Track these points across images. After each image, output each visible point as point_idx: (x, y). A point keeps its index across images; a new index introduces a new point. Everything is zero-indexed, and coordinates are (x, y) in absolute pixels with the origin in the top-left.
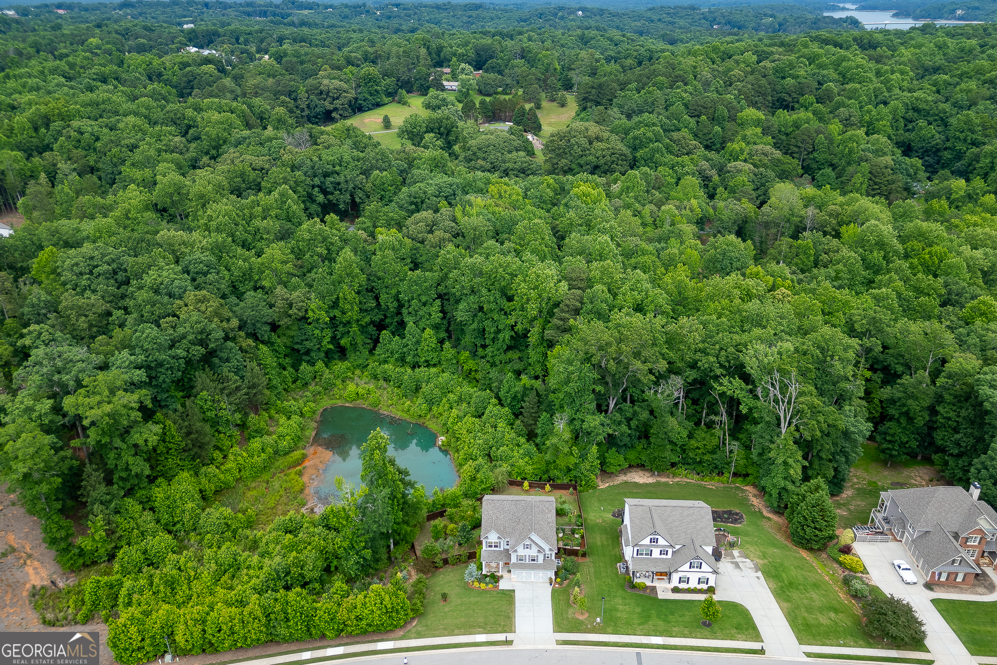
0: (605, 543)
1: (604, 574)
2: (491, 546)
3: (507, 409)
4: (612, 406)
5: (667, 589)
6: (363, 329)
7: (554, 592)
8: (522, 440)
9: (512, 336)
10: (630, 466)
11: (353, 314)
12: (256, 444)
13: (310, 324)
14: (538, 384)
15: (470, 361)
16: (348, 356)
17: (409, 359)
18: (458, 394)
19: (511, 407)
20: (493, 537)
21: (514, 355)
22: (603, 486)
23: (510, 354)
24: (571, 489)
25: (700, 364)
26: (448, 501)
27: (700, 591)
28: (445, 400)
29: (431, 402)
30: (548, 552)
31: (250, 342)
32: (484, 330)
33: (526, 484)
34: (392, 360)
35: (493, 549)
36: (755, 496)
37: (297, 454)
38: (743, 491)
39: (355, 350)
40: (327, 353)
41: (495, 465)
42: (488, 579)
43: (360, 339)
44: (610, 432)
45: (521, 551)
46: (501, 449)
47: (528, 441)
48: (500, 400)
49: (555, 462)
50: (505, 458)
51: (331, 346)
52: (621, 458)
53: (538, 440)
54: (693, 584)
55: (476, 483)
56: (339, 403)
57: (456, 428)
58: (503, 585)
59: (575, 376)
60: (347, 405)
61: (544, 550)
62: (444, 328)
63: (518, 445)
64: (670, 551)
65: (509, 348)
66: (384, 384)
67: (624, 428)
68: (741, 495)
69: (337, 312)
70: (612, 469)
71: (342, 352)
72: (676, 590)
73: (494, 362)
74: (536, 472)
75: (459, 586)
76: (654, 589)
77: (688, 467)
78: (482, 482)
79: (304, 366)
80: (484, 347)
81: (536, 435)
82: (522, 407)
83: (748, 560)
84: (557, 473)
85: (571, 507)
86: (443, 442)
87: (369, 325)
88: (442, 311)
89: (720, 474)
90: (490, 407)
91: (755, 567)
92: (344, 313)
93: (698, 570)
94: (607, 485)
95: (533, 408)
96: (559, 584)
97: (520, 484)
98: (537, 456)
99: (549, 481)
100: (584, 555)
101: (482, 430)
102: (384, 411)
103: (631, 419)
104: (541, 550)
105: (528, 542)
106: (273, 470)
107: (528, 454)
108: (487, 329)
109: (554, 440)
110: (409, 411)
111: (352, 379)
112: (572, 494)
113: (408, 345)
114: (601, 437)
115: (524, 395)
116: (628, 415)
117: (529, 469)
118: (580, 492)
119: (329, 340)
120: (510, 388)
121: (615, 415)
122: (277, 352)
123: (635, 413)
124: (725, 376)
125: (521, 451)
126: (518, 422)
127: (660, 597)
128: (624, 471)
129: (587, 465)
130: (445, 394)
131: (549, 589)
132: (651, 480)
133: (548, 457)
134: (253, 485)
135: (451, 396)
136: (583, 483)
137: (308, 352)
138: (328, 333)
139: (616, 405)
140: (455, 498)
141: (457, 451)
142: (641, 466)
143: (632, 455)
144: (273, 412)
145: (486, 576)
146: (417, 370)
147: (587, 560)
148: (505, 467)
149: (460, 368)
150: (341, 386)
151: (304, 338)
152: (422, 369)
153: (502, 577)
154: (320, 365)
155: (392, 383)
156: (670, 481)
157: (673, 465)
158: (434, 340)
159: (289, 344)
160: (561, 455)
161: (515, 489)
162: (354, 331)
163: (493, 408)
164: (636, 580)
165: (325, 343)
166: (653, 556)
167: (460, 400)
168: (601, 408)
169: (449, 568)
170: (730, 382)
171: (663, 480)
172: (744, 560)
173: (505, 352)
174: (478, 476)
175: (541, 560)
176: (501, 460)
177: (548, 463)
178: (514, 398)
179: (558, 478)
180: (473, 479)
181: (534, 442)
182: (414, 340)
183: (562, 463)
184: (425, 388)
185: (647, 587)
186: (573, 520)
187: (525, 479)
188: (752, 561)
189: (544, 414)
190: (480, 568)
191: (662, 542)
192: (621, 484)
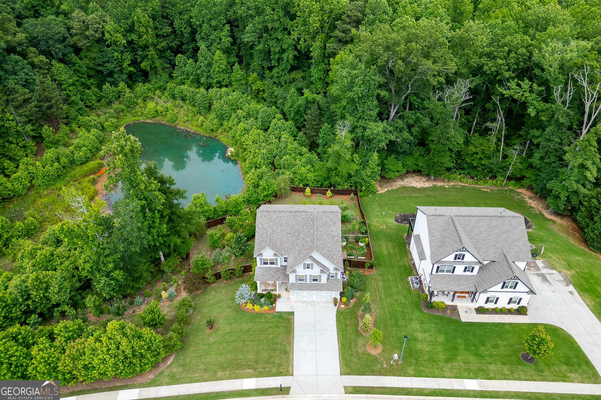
0: (392, 252)
1: (394, 290)
2: (266, 263)
3: (290, 122)
4: (392, 114)
5: (470, 309)
6: (161, 53)
7: (339, 314)
8: (305, 150)
9: (295, 56)
10: (408, 172)
11: (149, 37)
12: (49, 154)
13: (108, 46)
14: (319, 97)
15: (258, 82)
16: (150, 79)
17: (203, 80)
18: (246, 110)
19: (295, 121)
20: (268, 254)
21: (297, 75)
22: (382, 191)
23: (294, 75)
24: (352, 195)
25: (486, 68)
26: (230, 208)
27: (509, 312)
28: (233, 116)
29: (222, 118)
30: (332, 271)
31: (43, 58)
32: (269, 52)
33: (308, 190)
34: (188, 82)
35: (269, 266)
36: (531, 198)
37: (92, 164)
38: (518, 194)
39: (156, 73)
40: (131, 76)
41: (278, 173)
42: (263, 300)
43: (158, 63)
44: (393, 138)
45: (301, 271)
46: (284, 157)
47: (310, 150)
48: (284, 114)
49: (336, 169)
50: (288, 166)
51: (132, 69)
52: (400, 164)
53: (319, 150)
54: (503, 304)
55: (259, 190)
56: (141, 119)
57: (243, 139)
58: (281, 306)
59: (358, 81)
60: (148, 121)
61: (328, 270)
62: (235, 53)
63: (301, 154)
64: (477, 268)
65: (293, 68)
66: (181, 103)
67: (406, 134)
68: (517, 197)
69: (134, 37)
70: (391, 175)
71: (145, 76)
72: (480, 310)
73: (280, 83)
74: (317, 178)
75: (230, 307)
76: (454, 309)
77: (462, 172)
78: (264, 189)
79: (106, 86)
80: (271, 69)
81: (318, 146)
82: (305, 120)
83: (554, 271)
84: (338, 179)
85: (353, 213)
86: (232, 153)
87: (167, 49)
88: (233, 36)
89: (494, 177)
90: (274, 121)
91: (565, 280)
92: (140, 36)
93: (512, 290)
94: (386, 190)
95: (314, 120)
96: (345, 304)
97: (302, 190)
98: (318, 164)
99: (330, 187)
100: (371, 267)
101: (267, 141)
102: (181, 126)
103: (413, 126)
104: (324, 269)
105: (308, 261)
106: (67, 178)
107: (310, 162)
108: (272, 50)
109: (337, 147)
110: (202, 125)
111: (152, 99)
112: (352, 199)
113: (201, 67)
114: (383, 144)
115: (307, 108)
116: (411, 122)
117: (311, 176)
118: (361, 197)
119: (129, 62)
120: (293, 102)
121: (397, 122)
122: (79, 72)
123: (417, 120)
124: (513, 79)
125: (303, 160)
126: (301, 134)
127: (463, 320)
128: (401, 177)
129: (368, 171)
130: (235, 111)
131: (334, 309)
132: (427, 185)
133: (329, 164)
134: (46, 192)
135: (240, 112)
136: (364, 188)
137: (111, 74)
138: (128, 57)
139: (397, 113)
140: (237, 204)
141: (245, 160)
142: (418, 172)
143: (410, 162)
144: (74, 126)
145: (262, 296)
146: (210, 90)
147: (374, 271)
148: (288, 175)
149: (249, 89)
150: (142, 105)
151: (104, 60)
152: (215, 89)
153: (279, 296)
154: (122, 85)
155: (188, 102)
156: (446, 185)
157: (448, 169)
158: (224, 62)
159: (91, 65)
160: (343, 162)
161: (297, 196)
162: (152, 55)
163: (277, 122)
164: (434, 299)
165: (125, 65)
166: (456, 272)
167: (248, 116)
168: (382, 116)
169: (222, 283)
170: (518, 85)
171: (440, 184)
172: (551, 271)
173: (290, 71)
174: (261, 183)
175: (324, 279)
176: (284, 168)
177: (329, 170)
178: (298, 112)
179: (339, 184)
180: (257, 186)
181: (316, 152)
182: (206, 62)
183: (343, 169)
184: (216, 105)
185: (447, 307)
186: (357, 227)
187: (307, 185)
188: (560, 272)
189: (326, 124)
190: (254, 287)
191: (468, 258)
192: (399, 188)
